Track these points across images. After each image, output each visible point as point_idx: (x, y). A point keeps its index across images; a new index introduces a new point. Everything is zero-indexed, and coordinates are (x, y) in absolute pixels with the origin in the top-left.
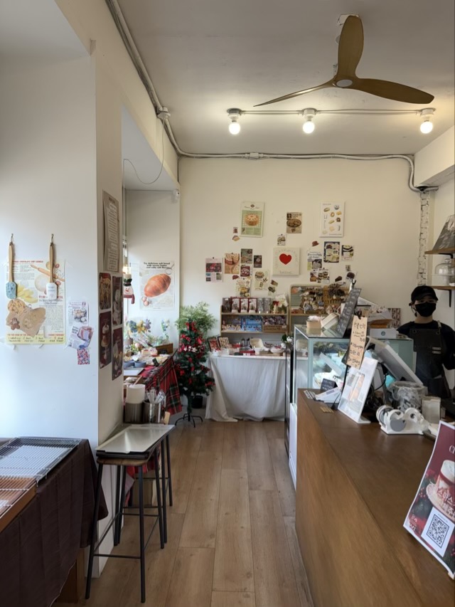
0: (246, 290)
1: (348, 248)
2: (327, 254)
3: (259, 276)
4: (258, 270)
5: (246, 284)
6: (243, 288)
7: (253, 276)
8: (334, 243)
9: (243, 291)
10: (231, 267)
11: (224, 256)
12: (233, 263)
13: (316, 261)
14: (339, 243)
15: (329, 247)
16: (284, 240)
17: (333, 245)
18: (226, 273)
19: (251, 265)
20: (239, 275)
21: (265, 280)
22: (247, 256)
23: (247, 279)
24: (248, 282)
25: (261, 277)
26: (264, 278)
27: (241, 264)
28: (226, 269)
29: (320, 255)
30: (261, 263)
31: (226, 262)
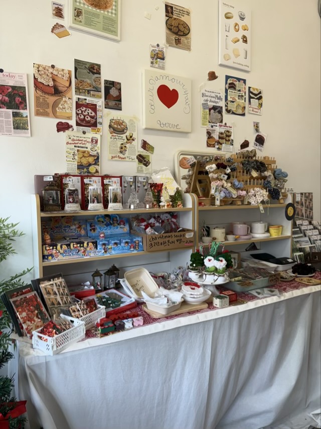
0: (91, 160)
1: (256, 92)
2: (229, 99)
3: (118, 128)
4: (114, 114)
5: (89, 146)
6: (84, 154)
7: (105, 127)
8: (239, 80)
9: (84, 161)
10: (51, 99)
11: (32, 71)
12: (57, 91)
13: (214, 108)
14: (244, 81)
15: (232, 86)
16: (163, 59)
17: (237, 83)
18: (38, 114)
19: (100, 102)
20: (72, 122)
21: (130, 139)
22: (89, 79)
23: (90, 134)
24: (94, 141)
25: (122, 131)
26: (128, 134)
27: (75, 97)
28: (38, 104)
29: (220, 98)
30: (119, 99)
31: (37, 85)
